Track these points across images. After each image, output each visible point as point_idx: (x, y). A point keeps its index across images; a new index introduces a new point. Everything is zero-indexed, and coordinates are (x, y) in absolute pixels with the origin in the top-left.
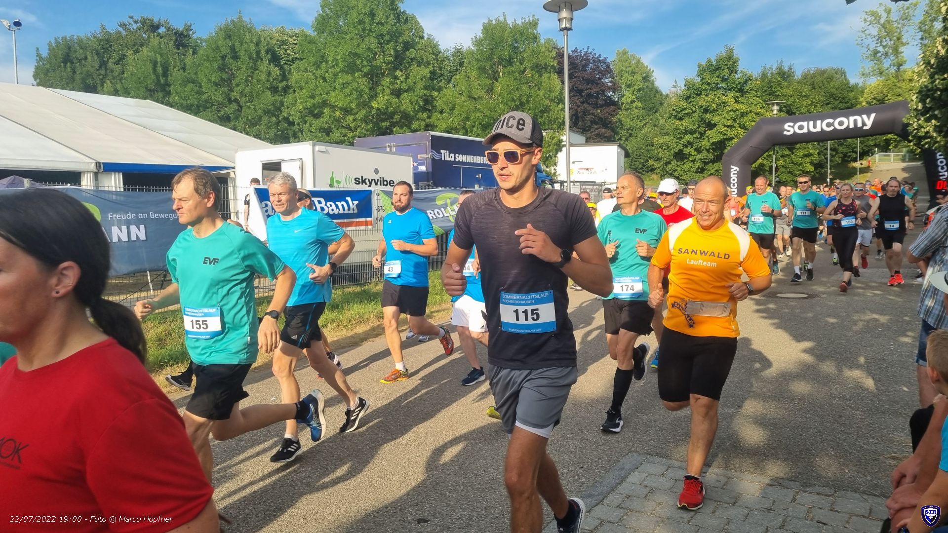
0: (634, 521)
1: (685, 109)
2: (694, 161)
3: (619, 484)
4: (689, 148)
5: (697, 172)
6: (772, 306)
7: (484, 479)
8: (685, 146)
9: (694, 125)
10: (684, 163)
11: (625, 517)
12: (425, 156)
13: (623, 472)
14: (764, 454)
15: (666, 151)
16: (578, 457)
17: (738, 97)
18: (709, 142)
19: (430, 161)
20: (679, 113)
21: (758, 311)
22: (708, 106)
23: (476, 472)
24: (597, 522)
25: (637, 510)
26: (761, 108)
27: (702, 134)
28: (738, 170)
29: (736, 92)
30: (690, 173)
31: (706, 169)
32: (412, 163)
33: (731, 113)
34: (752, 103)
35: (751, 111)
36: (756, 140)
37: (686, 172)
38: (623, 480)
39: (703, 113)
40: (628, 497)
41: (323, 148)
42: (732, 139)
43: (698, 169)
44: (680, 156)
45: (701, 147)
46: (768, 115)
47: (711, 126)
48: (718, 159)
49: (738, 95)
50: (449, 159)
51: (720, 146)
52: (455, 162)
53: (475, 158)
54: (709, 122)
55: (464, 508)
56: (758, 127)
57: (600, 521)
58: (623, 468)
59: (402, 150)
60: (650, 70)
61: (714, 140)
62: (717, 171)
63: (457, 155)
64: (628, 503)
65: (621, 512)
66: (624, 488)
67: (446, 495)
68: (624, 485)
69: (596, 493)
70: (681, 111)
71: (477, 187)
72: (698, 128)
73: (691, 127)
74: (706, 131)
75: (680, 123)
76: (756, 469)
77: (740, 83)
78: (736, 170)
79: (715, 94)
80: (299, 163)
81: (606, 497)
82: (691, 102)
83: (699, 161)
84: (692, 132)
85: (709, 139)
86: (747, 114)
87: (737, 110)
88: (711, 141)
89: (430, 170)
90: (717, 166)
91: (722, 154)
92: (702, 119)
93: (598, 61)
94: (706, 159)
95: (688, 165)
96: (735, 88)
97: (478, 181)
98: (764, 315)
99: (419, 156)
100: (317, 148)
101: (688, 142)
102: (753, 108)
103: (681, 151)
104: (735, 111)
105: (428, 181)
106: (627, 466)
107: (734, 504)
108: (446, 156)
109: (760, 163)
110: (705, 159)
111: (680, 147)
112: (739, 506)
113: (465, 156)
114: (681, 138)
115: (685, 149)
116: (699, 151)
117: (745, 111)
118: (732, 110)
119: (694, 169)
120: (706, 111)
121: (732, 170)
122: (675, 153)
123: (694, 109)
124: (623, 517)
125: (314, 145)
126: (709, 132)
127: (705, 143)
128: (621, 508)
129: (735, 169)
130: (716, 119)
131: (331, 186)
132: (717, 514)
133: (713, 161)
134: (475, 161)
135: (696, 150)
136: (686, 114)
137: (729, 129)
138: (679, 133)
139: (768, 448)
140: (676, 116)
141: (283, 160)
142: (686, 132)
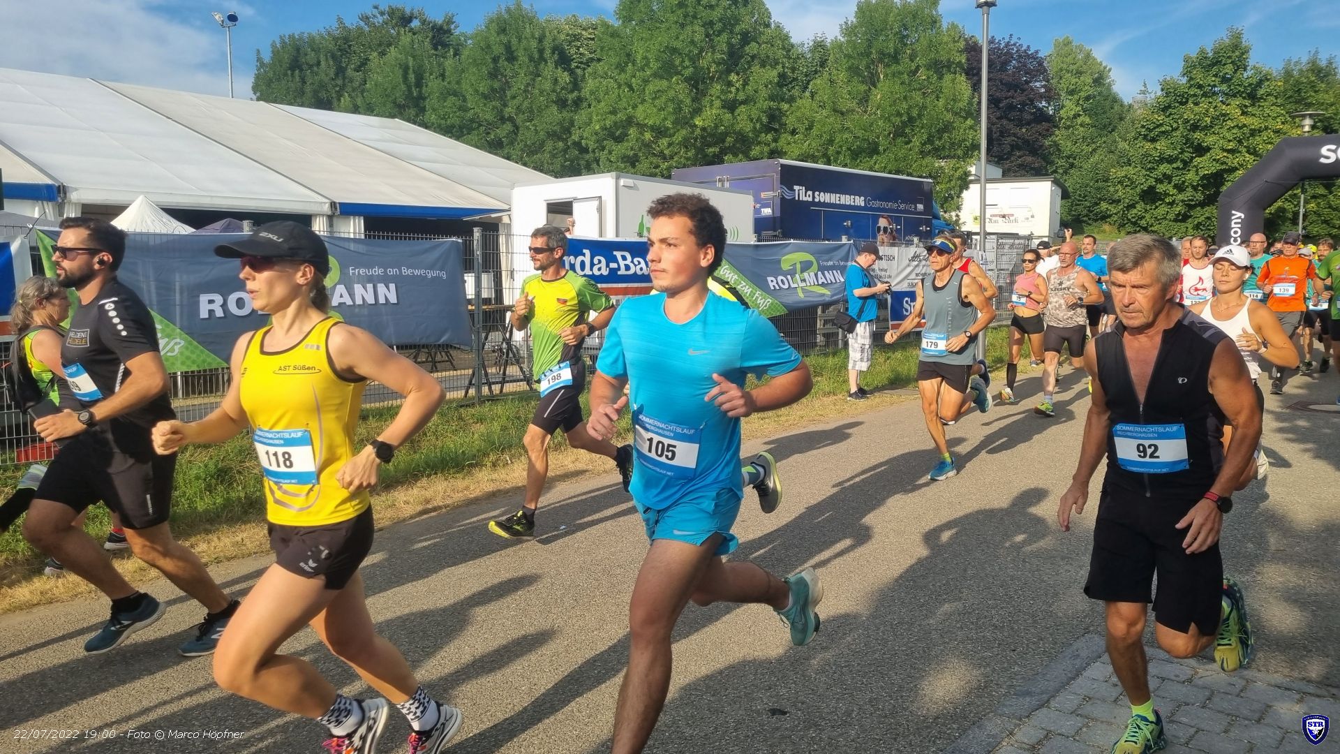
0: (1099, 736)
1: (1161, 125)
2: (1171, 204)
3: (1074, 679)
4: (1165, 184)
5: (1176, 220)
6: (1302, 423)
7: (865, 658)
8: (1159, 181)
9: (1175, 149)
10: (1157, 207)
11: (1084, 729)
12: (771, 194)
13: (1078, 662)
14: (1305, 647)
15: (1128, 189)
16: (1006, 634)
17: (1246, 106)
18: (1197, 174)
19: (778, 201)
20: (1150, 130)
21: (1281, 430)
22: (1198, 121)
23: (854, 647)
24: (1041, 734)
25: (1105, 720)
26: (1283, 123)
27: (1185, 163)
28: (1243, 217)
29: (1244, 98)
30: (1165, 222)
31: (1191, 216)
32: (753, 203)
33: (1234, 131)
34: (1269, 116)
35: (1266, 128)
36: (1274, 172)
37: (1158, 220)
38: (1078, 673)
39: (1189, 131)
40: (1088, 699)
41: (630, 182)
42: (1234, 169)
43: (1179, 214)
44: (1150, 196)
45: (1184, 182)
46: (1295, 133)
47: (1201, 150)
48: (1210, 200)
49: (1247, 102)
50: (805, 199)
51: (1214, 181)
52: (813, 203)
53: (843, 197)
54: (1199, 145)
55: (838, 699)
56: (1278, 151)
57: (1046, 732)
58: (1078, 655)
59: (740, 185)
60: (1105, 68)
61: (1206, 172)
62: (1208, 218)
63: (817, 193)
64: (1088, 709)
65: (1079, 722)
66: (1081, 685)
67: (811, 677)
68: (1080, 680)
69: (1038, 691)
70: (1155, 128)
71: (844, 240)
72: (1181, 153)
73: (1169, 152)
74: (1192, 158)
75: (1152, 146)
76: (1292, 670)
77: (1250, 85)
78: (1239, 218)
79: (1209, 103)
80: (596, 203)
81: (1053, 696)
82: (1170, 114)
83: (1181, 204)
84: (1170, 160)
85: (1197, 170)
86: (1260, 131)
87: (1245, 125)
88: (1201, 173)
89: (778, 214)
90: (1209, 211)
91: (1217, 193)
92: (1188, 140)
93: (1025, 56)
94: (1192, 200)
95: (1162, 210)
96: (1243, 92)
97: (846, 231)
98: (1290, 436)
99: (763, 195)
100: (622, 182)
101: (1164, 175)
102: (1270, 123)
103: (1152, 188)
104: (1240, 128)
105: (775, 231)
106: (1084, 654)
107: (1258, 721)
108: (802, 193)
109: (1279, 207)
110: (1190, 200)
111: (1152, 182)
112: (1267, 725)
113: (828, 195)
114: (1153, 168)
115: (1158, 186)
116: (1180, 188)
117: (1257, 127)
118: (1237, 126)
119: (1171, 216)
120: (1195, 127)
121: (1233, 218)
122: (1143, 191)
123: (1175, 125)
124: (1081, 729)
125: (618, 178)
126: (1198, 159)
127: (1191, 177)
128: (1077, 716)
129: (1238, 216)
130: (1210, 140)
131: (640, 235)
132: (1232, 735)
133: (1202, 204)
134: (842, 202)
135: (1176, 186)
136: (1163, 132)
137: (1230, 156)
138: (1150, 162)
139: (1310, 639)
140: (1145, 136)
141: (575, 199)
142: (1162, 160)
